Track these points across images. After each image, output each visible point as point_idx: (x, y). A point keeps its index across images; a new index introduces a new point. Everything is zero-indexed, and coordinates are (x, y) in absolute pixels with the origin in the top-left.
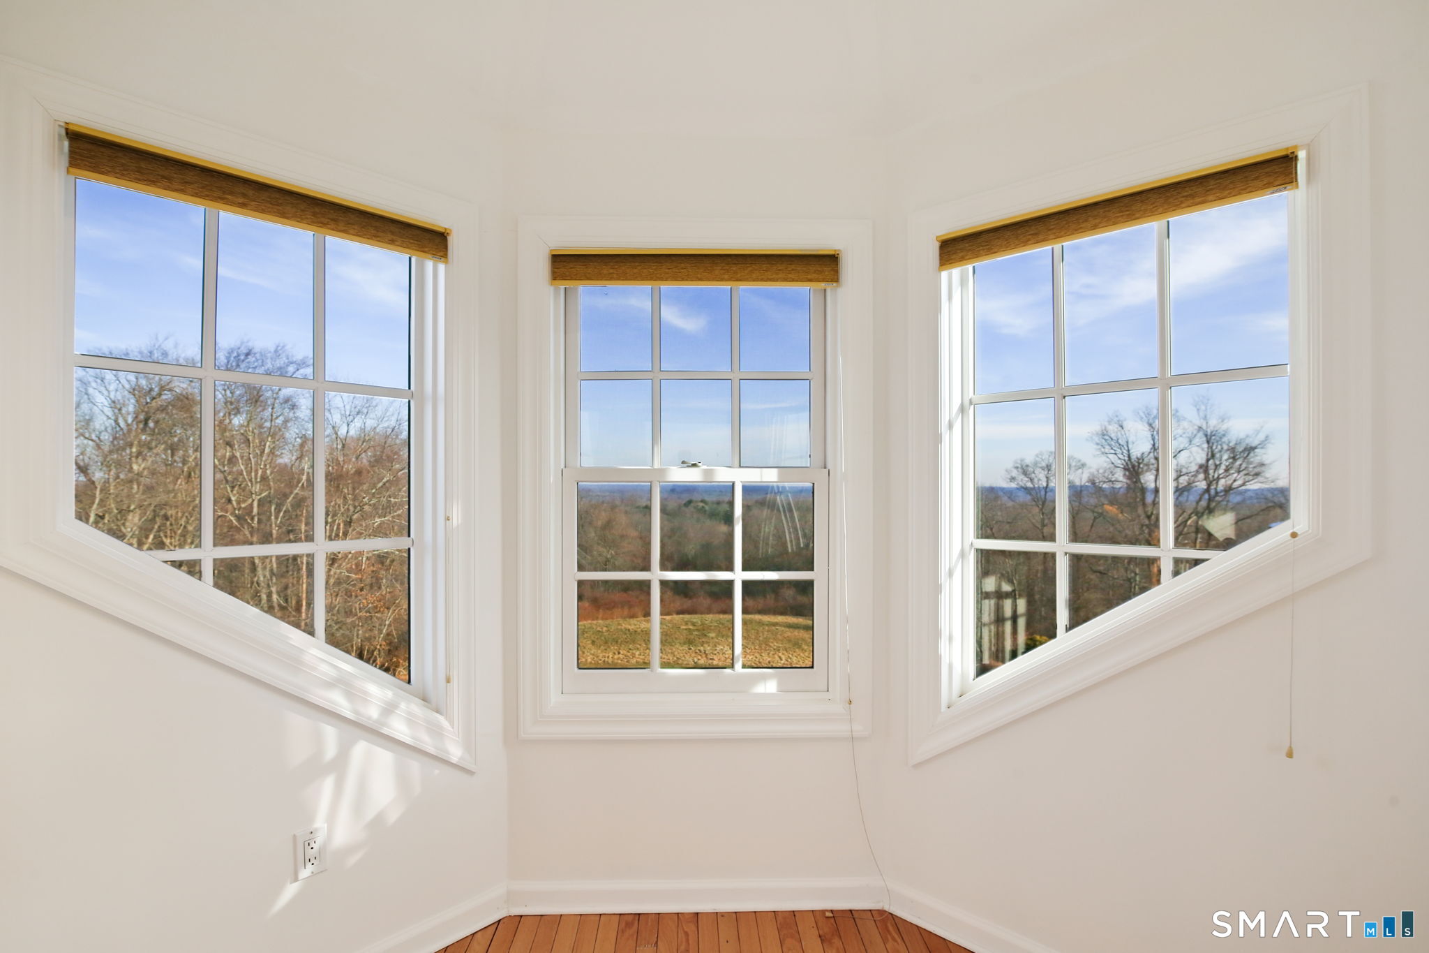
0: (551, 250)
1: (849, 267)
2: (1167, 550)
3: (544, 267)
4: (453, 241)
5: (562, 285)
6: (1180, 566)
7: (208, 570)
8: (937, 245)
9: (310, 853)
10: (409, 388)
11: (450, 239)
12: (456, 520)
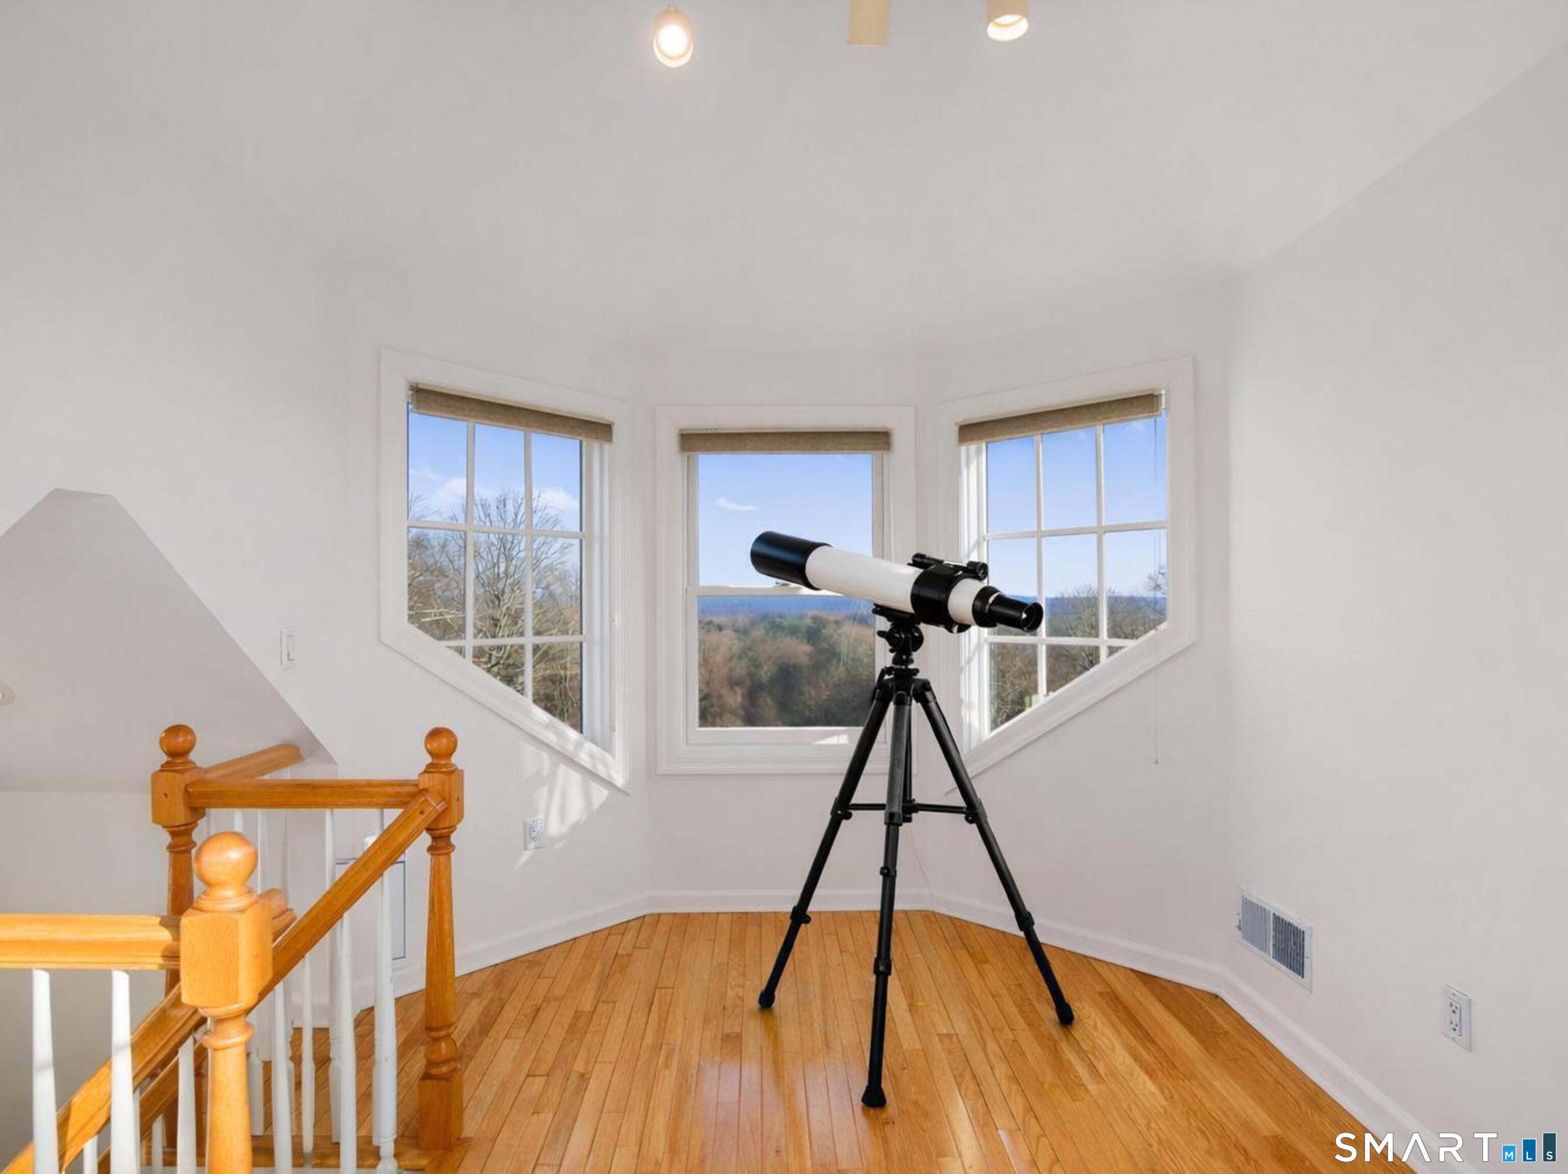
0: (681, 430)
1: (897, 440)
2: (1104, 640)
3: (673, 442)
4: (616, 430)
5: (686, 454)
6: (1112, 650)
7: (469, 652)
8: (957, 428)
9: (534, 834)
10: (581, 530)
11: (613, 428)
12: (618, 620)
